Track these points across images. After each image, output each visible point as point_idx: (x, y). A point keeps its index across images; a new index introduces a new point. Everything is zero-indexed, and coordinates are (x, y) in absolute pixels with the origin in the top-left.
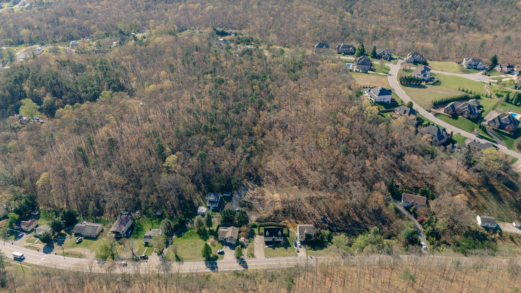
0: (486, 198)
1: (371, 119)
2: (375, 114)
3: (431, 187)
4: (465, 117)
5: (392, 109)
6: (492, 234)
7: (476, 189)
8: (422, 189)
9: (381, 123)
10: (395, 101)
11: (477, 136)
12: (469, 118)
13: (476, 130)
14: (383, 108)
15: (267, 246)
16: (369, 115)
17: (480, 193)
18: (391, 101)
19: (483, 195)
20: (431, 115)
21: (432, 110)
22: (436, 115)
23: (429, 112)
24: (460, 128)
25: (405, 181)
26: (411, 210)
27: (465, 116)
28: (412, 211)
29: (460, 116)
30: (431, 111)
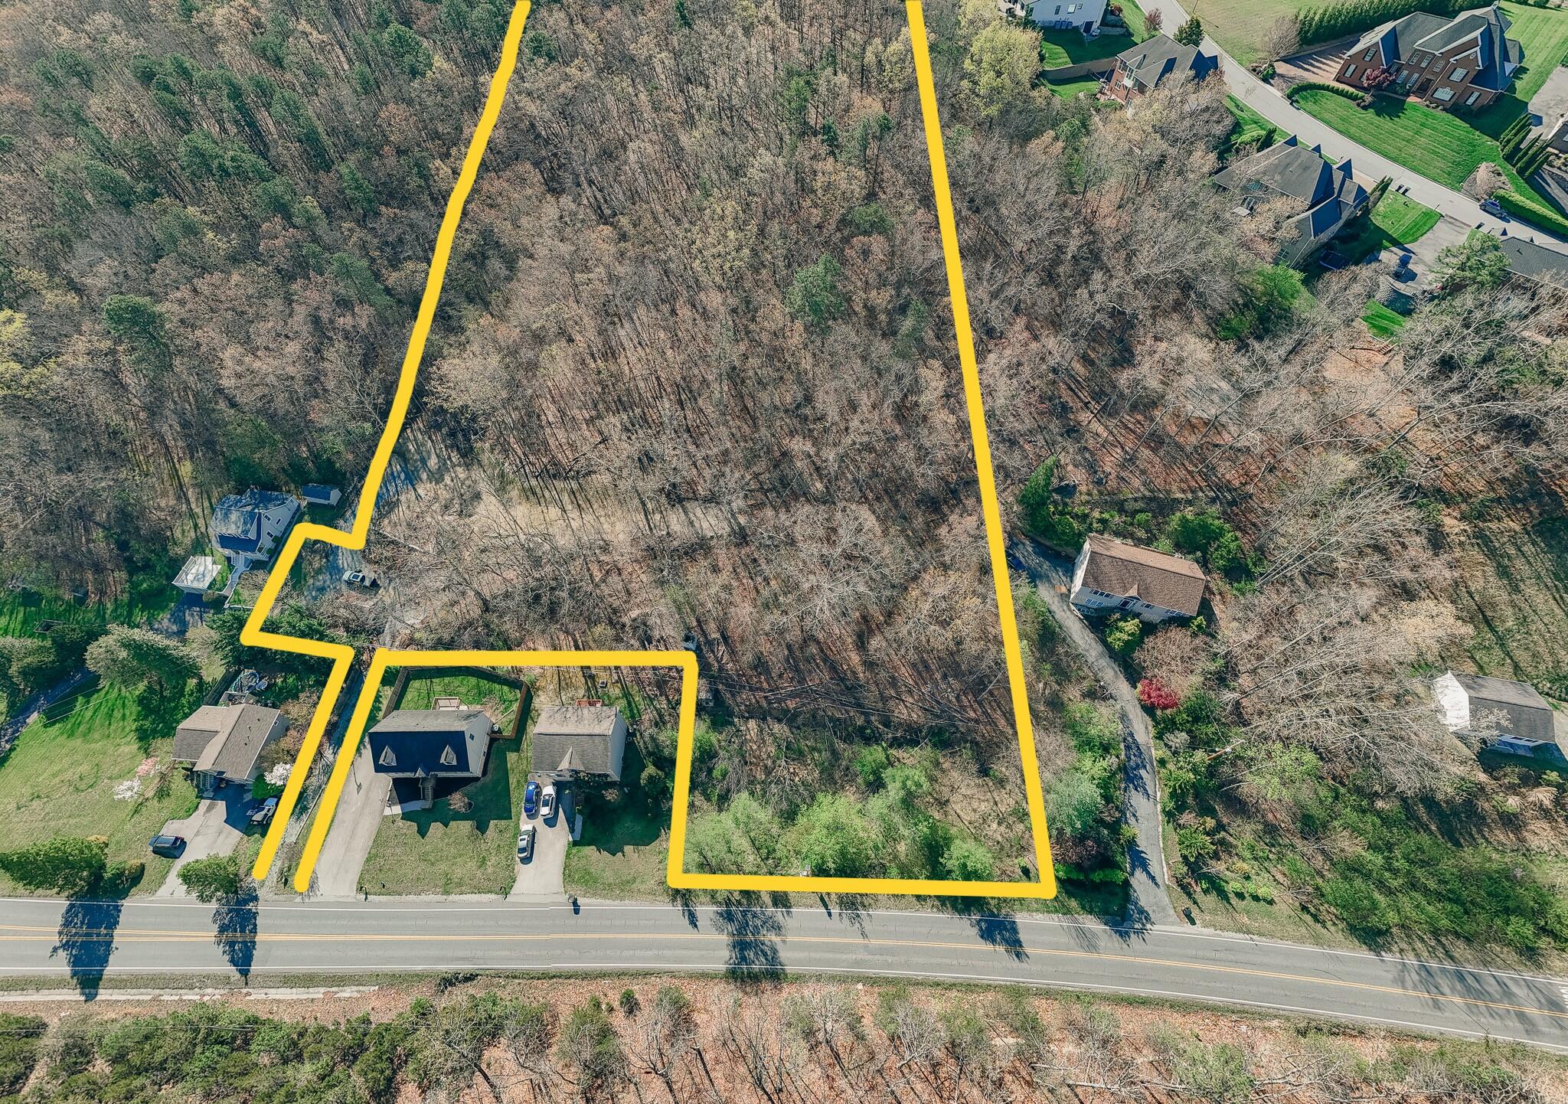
0: (1503, 572)
1: (993, 110)
2: (1013, 77)
3: (1233, 503)
4: (1439, 103)
5: (1102, 64)
6: (1512, 789)
7: (1463, 518)
8: (1189, 513)
9: (1038, 133)
10: (1122, 24)
11: (1484, 208)
12: (1456, 109)
13: (1483, 173)
14: (1060, 59)
15: (397, 810)
16: (986, 79)
17: (1482, 539)
18: (1104, 23)
19: (1492, 553)
20: (1274, 93)
21: (1282, 68)
22: (1299, 94)
23: (1265, 80)
24: (1404, 164)
25: (1109, 464)
26: (1118, 638)
27: (1444, 94)
28: (1117, 645)
29: (1412, 99)
30: (1274, 75)
